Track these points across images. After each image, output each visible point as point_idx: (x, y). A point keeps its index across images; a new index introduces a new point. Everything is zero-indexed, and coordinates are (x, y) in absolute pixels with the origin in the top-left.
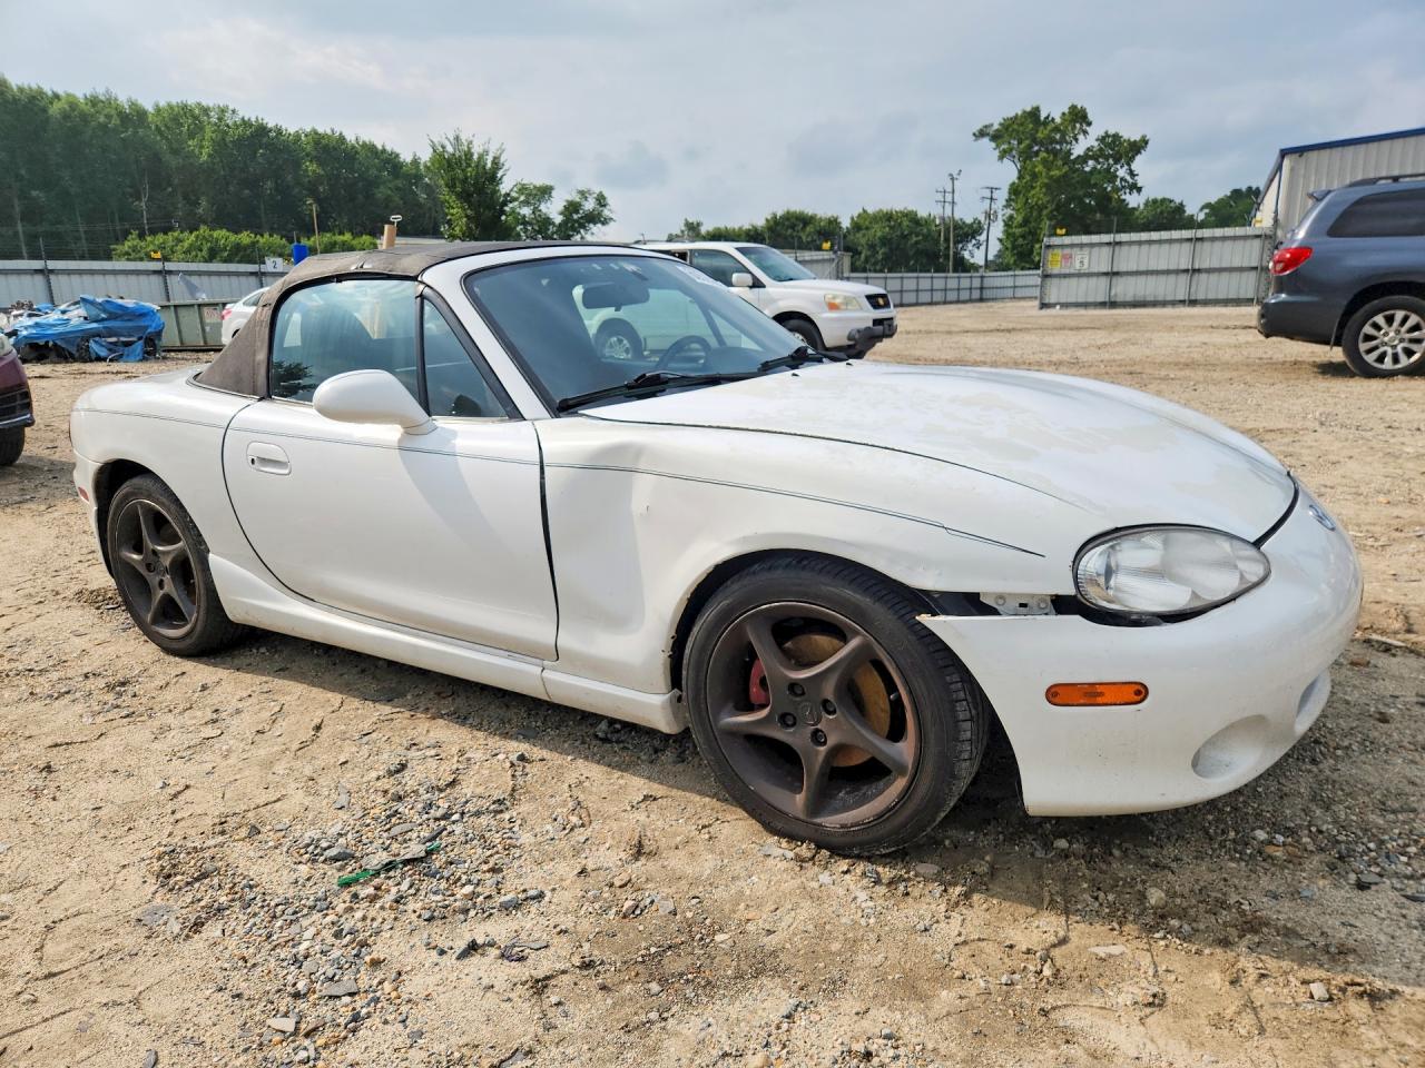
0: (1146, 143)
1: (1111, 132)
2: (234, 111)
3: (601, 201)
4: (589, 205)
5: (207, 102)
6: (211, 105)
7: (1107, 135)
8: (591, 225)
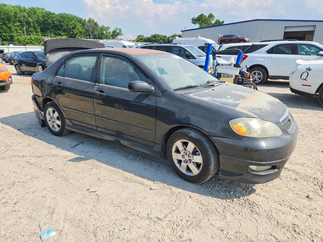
0: (224, 22)
1: (218, 19)
2: (45, 9)
3: (120, 30)
4: (118, 31)
5: (39, 7)
6: (40, 8)
7: (217, 20)
8: (119, 36)
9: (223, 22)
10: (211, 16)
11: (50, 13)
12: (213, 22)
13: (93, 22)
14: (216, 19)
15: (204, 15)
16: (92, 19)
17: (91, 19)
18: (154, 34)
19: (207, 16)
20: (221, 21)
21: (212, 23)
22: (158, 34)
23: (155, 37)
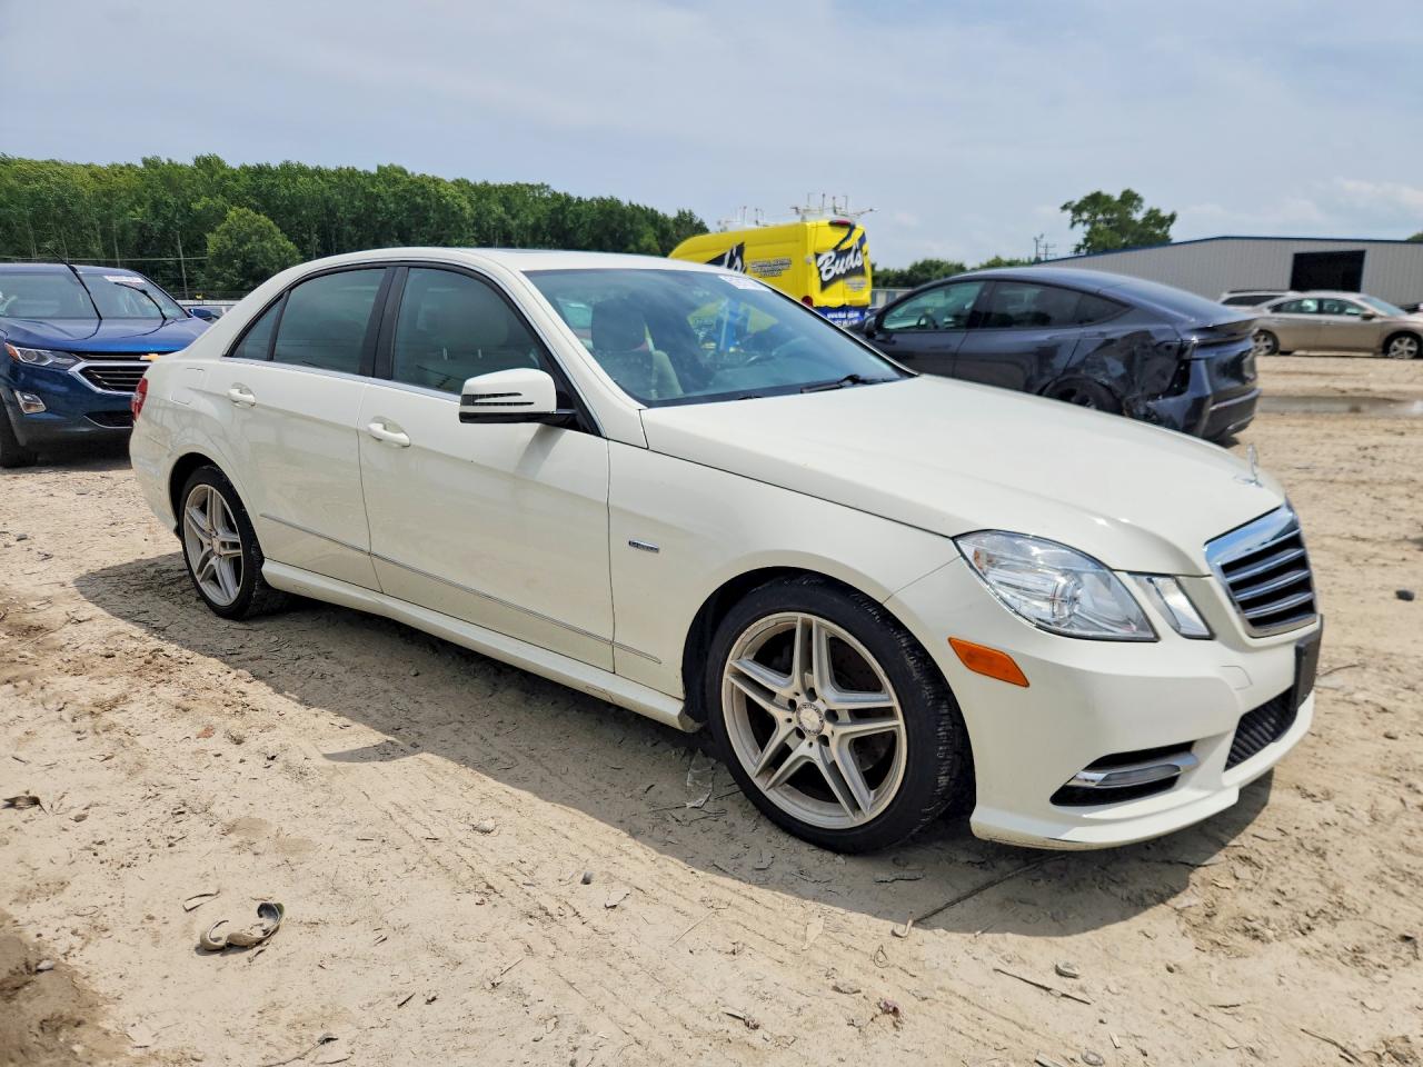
9: (1172, 218)
10: (1130, 198)
11: (568, 199)
12: (1138, 216)
13: (691, 220)
14: (1147, 206)
15: (1105, 192)
16: (687, 212)
17: (684, 213)
18: (920, 261)
19: (1117, 197)
20: (1165, 213)
21: (1134, 222)
22: (935, 259)
23: (928, 271)
